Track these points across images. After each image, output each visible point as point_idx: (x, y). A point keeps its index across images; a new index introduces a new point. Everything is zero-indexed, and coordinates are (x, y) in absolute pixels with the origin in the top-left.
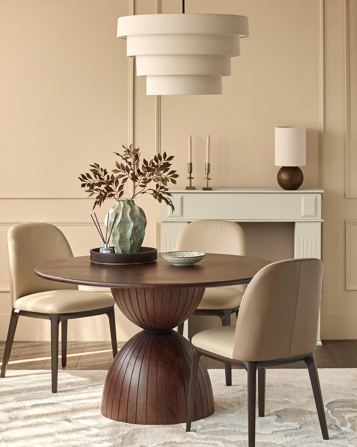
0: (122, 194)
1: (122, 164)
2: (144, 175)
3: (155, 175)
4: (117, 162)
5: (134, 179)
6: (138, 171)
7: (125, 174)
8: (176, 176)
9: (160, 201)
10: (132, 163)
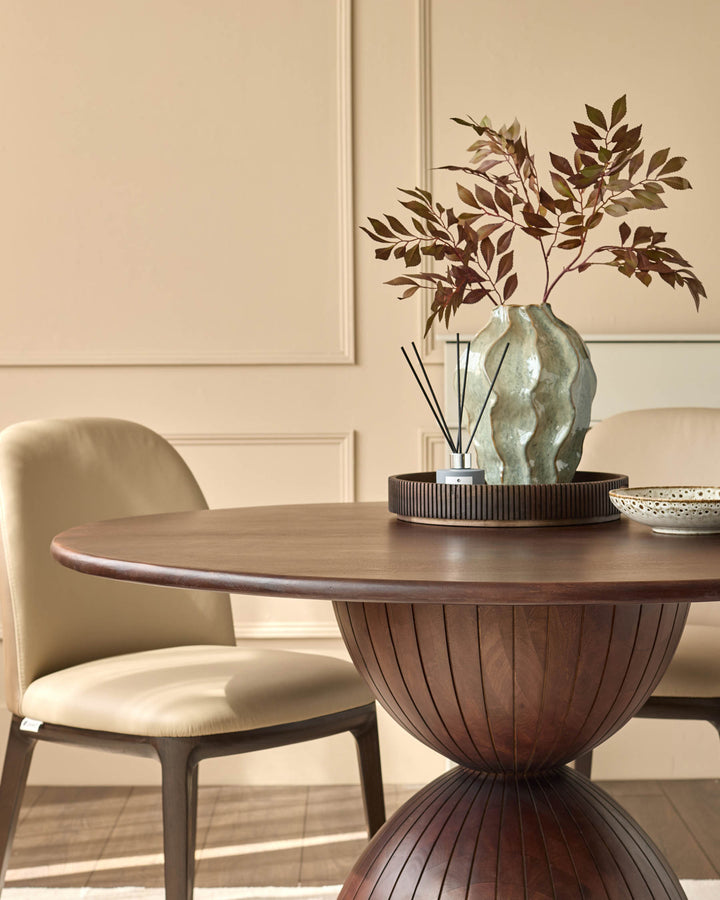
0: (511, 286)
1: (479, 190)
2: (566, 206)
3: (608, 194)
4: (460, 187)
5: (536, 226)
6: (544, 197)
7: (499, 220)
8: (677, 163)
9: (646, 280)
10: (512, 178)
